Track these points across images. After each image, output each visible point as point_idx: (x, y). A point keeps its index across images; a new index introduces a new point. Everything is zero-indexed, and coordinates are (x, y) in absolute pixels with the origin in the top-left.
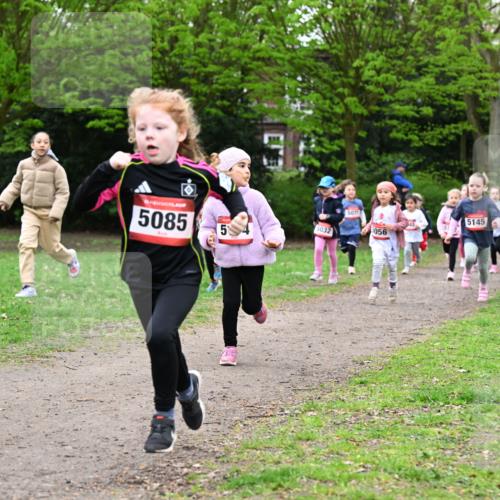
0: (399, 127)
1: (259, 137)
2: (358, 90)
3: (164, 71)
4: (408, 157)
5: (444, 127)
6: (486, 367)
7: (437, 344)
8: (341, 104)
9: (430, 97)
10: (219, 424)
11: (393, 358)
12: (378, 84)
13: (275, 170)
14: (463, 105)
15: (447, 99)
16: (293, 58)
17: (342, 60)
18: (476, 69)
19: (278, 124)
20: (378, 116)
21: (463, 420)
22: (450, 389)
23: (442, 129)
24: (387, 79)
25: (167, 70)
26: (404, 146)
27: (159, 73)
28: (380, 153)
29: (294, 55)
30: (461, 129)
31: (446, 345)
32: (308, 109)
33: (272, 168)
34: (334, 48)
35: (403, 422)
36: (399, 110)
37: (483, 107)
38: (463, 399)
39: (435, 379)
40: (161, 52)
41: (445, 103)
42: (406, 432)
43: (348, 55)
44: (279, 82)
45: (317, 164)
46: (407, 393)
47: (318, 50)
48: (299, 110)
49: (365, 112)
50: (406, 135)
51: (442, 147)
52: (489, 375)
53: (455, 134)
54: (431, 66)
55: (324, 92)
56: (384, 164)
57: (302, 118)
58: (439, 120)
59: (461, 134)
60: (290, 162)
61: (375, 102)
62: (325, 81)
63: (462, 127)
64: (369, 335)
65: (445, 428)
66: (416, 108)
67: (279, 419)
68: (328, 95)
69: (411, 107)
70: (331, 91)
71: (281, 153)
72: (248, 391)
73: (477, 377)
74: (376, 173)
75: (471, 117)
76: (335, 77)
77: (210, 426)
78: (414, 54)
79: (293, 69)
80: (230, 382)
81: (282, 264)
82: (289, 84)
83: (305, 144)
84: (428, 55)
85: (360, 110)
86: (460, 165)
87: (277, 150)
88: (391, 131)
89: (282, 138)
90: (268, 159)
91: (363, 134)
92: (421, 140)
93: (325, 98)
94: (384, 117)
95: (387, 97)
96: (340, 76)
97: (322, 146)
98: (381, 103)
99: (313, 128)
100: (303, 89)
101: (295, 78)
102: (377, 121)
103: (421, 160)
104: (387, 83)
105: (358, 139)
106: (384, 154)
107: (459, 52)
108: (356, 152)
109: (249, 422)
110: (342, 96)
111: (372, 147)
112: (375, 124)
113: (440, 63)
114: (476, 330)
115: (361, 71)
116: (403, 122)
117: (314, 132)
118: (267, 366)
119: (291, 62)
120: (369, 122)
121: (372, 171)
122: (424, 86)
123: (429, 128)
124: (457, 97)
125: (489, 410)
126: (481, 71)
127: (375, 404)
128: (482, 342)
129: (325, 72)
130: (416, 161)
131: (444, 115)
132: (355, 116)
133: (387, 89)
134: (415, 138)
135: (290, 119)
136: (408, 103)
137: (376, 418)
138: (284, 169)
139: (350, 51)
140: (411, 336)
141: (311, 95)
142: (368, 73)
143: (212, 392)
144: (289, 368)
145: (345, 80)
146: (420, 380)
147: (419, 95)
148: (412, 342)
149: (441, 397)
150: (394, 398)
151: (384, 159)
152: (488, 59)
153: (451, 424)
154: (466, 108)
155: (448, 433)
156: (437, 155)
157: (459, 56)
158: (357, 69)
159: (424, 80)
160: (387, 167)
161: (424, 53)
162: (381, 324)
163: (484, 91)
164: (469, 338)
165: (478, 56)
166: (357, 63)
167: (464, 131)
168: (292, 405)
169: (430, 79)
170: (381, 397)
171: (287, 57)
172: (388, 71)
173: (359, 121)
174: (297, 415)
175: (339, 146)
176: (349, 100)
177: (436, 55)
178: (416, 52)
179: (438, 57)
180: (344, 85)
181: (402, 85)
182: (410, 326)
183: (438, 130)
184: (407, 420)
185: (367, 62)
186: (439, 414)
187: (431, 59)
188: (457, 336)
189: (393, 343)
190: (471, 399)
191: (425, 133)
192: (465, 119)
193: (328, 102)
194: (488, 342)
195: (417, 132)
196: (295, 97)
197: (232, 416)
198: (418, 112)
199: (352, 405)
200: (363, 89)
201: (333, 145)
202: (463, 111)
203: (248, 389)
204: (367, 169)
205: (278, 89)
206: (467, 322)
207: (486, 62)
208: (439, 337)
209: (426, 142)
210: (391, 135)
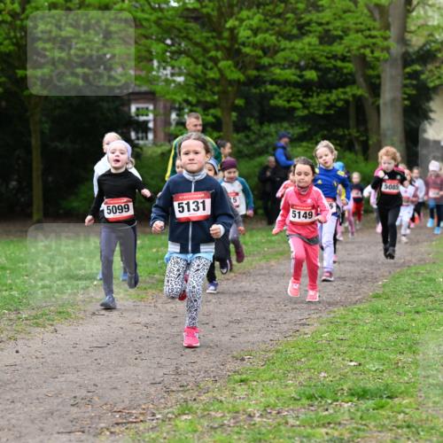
0: (281, 92)
1: (126, 109)
2: (233, 52)
3: (15, 37)
4: (292, 127)
5: (330, 92)
6: (379, 359)
7: (326, 335)
8: (215, 69)
9: (313, 59)
10: (83, 432)
11: (277, 352)
12: (254, 46)
13: (145, 145)
14: (349, 67)
15: (333, 61)
16: (160, 19)
17: (215, 20)
18: (363, 27)
19: (146, 93)
20: (257, 82)
21: (352, 419)
22: (339, 385)
23: (329, 95)
24: (265, 40)
25: (18, 35)
26: (286, 115)
27: (10, 39)
28: (261, 123)
29: (160, 14)
30: (350, 94)
31: (336, 336)
32: (180, 75)
33: (141, 142)
34: (206, 7)
35: (287, 423)
36: (280, 74)
37: (373, 68)
38: (353, 395)
39: (323, 374)
40: (12, 16)
41: (330, 65)
42: (291, 434)
43: (221, 14)
44: (145, 46)
46: (293, 393)
47: (188, 9)
48: (169, 77)
49: (242, 78)
50: (289, 101)
51: (330, 115)
52: (382, 368)
53: (343, 100)
54: (314, 25)
55: (196, 56)
56: (266, 135)
57: (173, 85)
58: (325, 84)
59: (351, 99)
60: (161, 135)
61: (252, 66)
62: (197, 44)
63: (352, 91)
64: (251, 327)
65: (333, 428)
66: (298, 72)
67: (149, 424)
68: (201, 59)
69: (293, 70)
70: (203, 55)
71: (151, 125)
72: (115, 394)
73: (369, 370)
74: (257, 146)
75: (360, 80)
76: (208, 39)
77: (72, 434)
78: (294, 11)
79: (160, 31)
80: (95, 385)
81: (154, 250)
82: (156, 48)
83: (178, 115)
84: (310, 12)
85: (235, 75)
86: (350, 134)
87: (146, 122)
88: (272, 98)
89: (151, 107)
90: (137, 133)
91: (240, 102)
92: (305, 106)
93: (197, 62)
94: (264, 82)
95: (266, 61)
96: (213, 37)
98: (259, 67)
99: (185, 96)
100: (173, 53)
101: (162, 41)
102: (255, 88)
103: (306, 129)
104: (266, 45)
106: (266, 123)
107: (345, 8)
108: (234, 122)
109: (117, 429)
110: (215, 60)
111: (252, 116)
112: (254, 91)
113: (324, 21)
114: (369, 317)
115: (236, 31)
116: (285, 87)
117: (187, 101)
118: (136, 365)
119: (158, 23)
120: (247, 88)
121: (252, 143)
122: (307, 47)
123: (315, 94)
124: (344, 59)
125: (382, 407)
126: (369, 29)
127: (256, 404)
129: (196, 33)
130: (301, 131)
131: (330, 79)
132: (231, 83)
133: (266, 51)
134: (298, 105)
135: (159, 87)
136: (290, 67)
137: (257, 420)
138: (155, 143)
139: (224, 10)
140: (297, 327)
141: (181, 59)
142: (244, 33)
143: (75, 397)
144: (160, 366)
145: (218, 42)
146: (307, 375)
147: (302, 57)
148: (298, 334)
149: (329, 394)
150: (277, 397)
151: (265, 129)
152: (377, 15)
153: (340, 424)
154: (354, 70)
155: (336, 434)
157: (345, 12)
158: (232, 30)
159: (307, 40)
160: (270, 139)
161: (307, 11)
162: (264, 314)
163: (372, 52)
164: (361, 328)
165: (366, 11)
166: (229, 24)
167: (354, 96)
168: (164, 408)
169: (312, 39)
170: (263, 396)
171: (153, 17)
172: (267, 30)
173: (235, 88)
174: (170, 419)
175: (215, 117)
176: (222, 64)
177: (319, 11)
178: (297, 9)
179: (320, 15)
180: (217, 48)
181: (282, 47)
182: (296, 315)
183: (324, 97)
184: (291, 421)
185: (242, 21)
186: (326, 413)
187: (314, 16)
188: (348, 326)
189: (278, 335)
190: (363, 395)
191: (310, 99)
192: (354, 82)
193: (200, 66)
194: (381, 331)
195: (301, 98)
196: (164, 62)
197: (98, 423)
198: (301, 77)
199: (230, 406)
200: (238, 52)
201: (207, 115)
202: (351, 74)
203: (116, 392)
204: (247, 141)
205: (144, 54)
206: (359, 309)
207: (375, 20)
208: (328, 327)
209: (312, 110)
210: (272, 102)
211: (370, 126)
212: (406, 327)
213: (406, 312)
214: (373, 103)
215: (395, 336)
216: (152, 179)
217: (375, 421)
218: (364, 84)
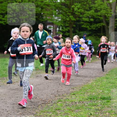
2: (73, 14)
4: (87, 32)
5: (97, 24)
6: (108, 90)
7: (95, 84)
8: (68, 18)
9: (93, 16)
10: (34, 105)
11: (82, 87)
12: (78, 12)
14: (102, 18)
15: (98, 17)
17: (69, 5)
18: (105, 8)
19: (51, 23)
20: (79, 21)
21: (101, 104)
22: (98, 96)
24: (81, 11)
26: (85, 29)
30: (101, 25)
31: (97, 84)
32: (59, 19)
34: (67, 2)
35: (85, 105)
36: (84, 19)
37: (107, 19)
38: (101, 99)
39: (94, 93)
42: (86, 108)
43: (70, 4)
44: (51, 11)
46: (86, 97)
47: (62, 3)
48: (57, 19)
50: (86, 26)
51: (96, 30)
52: (108, 92)
54: (93, 7)
55: (64, 14)
57: (58, 21)
58: (95, 22)
60: (54, 33)
62: (64, 11)
67: (51, 104)
70: (66, 14)
71: (52, 31)
72: (42, 96)
73: (105, 93)
75: (104, 21)
76: (67, 10)
77: (32, 106)
78: (89, 4)
79: (55, 8)
80: (38, 94)
82: (54, 12)
83: (59, 29)
85: (74, 19)
89: (52, 27)
91: (74, 26)
92: (90, 27)
93: (64, 16)
94: (81, 21)
95: (81, 16)
96: (68, 10)
97: (63, 29)
98: (79, 17)
99: (61, 24)
100: (58, 13)
101: (56, 10)
103: (90, 33)
105: (73, 27)
106: (80, 31)
107: (101, 4)
108: (73, 31)
109: (43, 105)
110: (69, 15)
111: (77, 29)
112: (78, 23)
113: (96, 7)
114: (105, 80)
116: (86, 23)
118: (47, 89)
119: (55, 6)
120: (76, 23)
122: (91, 13)
123: (93, 25)
124: (100, 16)
125: (109, 102)
126: (107, 9)
127: (77, 100)
128: (107, 83)
129: (64, 9)
131: (97, 21)
132: (72, 21)
133: (82, 13)
135: (55, 22)
136: (87, 18)
137: (78, 104)
139: (71, 3)
140: (87, 82)
141: (60, 15)
142: (76, 9)
144: (54, 90)
145: (70, 11)
146: (90, 93)
147: (90, 15)
148: (87, 83)
149: (95, 98)
150: (82, 98)
151: (80, 33)
152: (109, 5)
155: (97, 108)
156: (95, 32)
158: (73, 8)
159: (91, 11)
161: (91, 4)
163: (108, 15)
164: (103, 82)
165: (106, 4)
166: (73, 6)
167: (103, 25)
168: (55, 100)
169: (93, 11)
170: (79, 98)
171: (54, 4)
172: (81, 9)
173: (73, 23)
174: (56, 103)
175: (68, 29)
176: (71, 16)
178: (89, 3)
179: (95, 5)
180: (69, 12)
181: (85, 12)
182: (87, 79)
183: (95, 25)
184: (86, 105)
185: (76, 6)
186: (95, 103)
187: (93, 5)
188: (100, 82)
189: (82, 83)
190: (104, 99)
192: (102, 22)
194: (108, 83)
196: (56, 16)
197: (38, 103)
198: (89, 20)
199: (71, 100)
200: (74, 14)
201: (66, 29)
202: (102, 20)
203: (43, 96)
205: (51, 13)
206: (103, 78)
207: (108, 7)
208: (95, 82)
209: (92, 28)
211: (106, 33)
212: (114, 82)
213: (114, 79)
214: (107, 27)
215: (112, 84)
217: (107, 105)
218: (105, 23)
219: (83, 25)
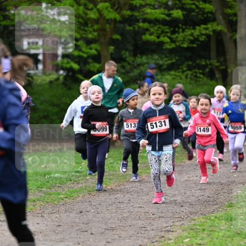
0: (152, 30)
4: (162, 59)
5: (194, 28)
7: (187, 240)
8: (95, 10)
13: (35, 74)
20: (131, 20)
23: (193, 31)
26: (157, 48)
28: (135, 55)
30: (210, 30)
36: (151, 14)
37: (230, 7)
45: (76, 66)
49: (118, 17)
50: (158, 37)
51: (193, 47)
53: (205, 35)
56: (139, 65)
58: (190, 22)
59: (211, 33)
61: (127, 7)
66: (167, 12)
68: (83, 1)
69: (162, 10)
71: (41, 57)
74: (132, 74)
75: (220, 17)
86: (211, 64)
87: (37, 55)
88: (144, 34)
92: (173, 41)
94: (138, 21)
97: (80, 50)
98: (132, 8)
102: (130, 25)
103: (174, 61)
105: (113, 42)
106: (139, 55)
111: (126, 50)
112: (128, 28)
114: (223, 224)
116: (155, 25)
120: (122, 25)
121: (128, 72)
123: (181, 30)
128: (229, 237)
130: (169, 62)
132: (108, 21)
134: (166, 40)
136: (160, 7)
138: (44, 72)
151: (138, 60)
154: (214, 10)
156: (189, 54)
160: (142, 68)
164: (217, 234)
167: (214, 31)
173: (112, 26)
175: (97, 50)
176: (101, 6)
182: (162, 223)
183: (188, 32)
188: (206, 232)
189: (146, 241)
191: (177, 35)
192: (214, 20)
193: (81, 8)
194: (234, 236)
195: (169, 35)
198: (169, 15)
202: (211, 13)
204: (123, 71)
206: (216, 217)
208: (189, 233)
209: (178, 44)
210: (144, 37)
211: (228, 57)
214: (231, 37)
216: (41, 104)
218: (223, 21)
219: (147, 33)
